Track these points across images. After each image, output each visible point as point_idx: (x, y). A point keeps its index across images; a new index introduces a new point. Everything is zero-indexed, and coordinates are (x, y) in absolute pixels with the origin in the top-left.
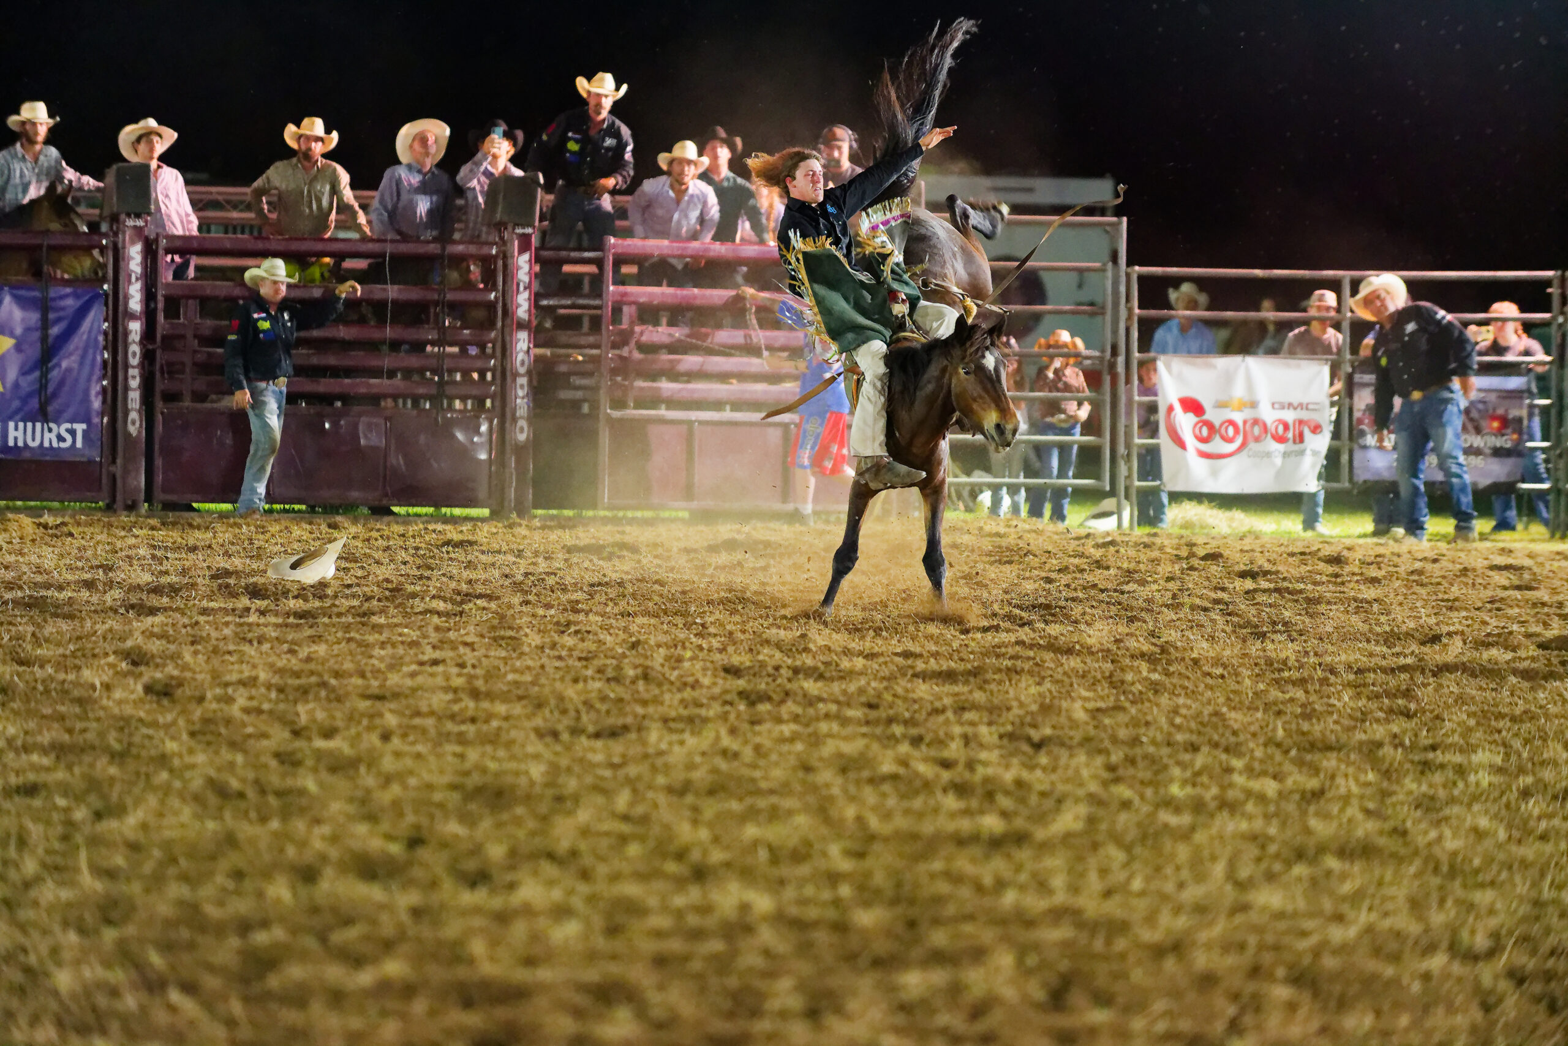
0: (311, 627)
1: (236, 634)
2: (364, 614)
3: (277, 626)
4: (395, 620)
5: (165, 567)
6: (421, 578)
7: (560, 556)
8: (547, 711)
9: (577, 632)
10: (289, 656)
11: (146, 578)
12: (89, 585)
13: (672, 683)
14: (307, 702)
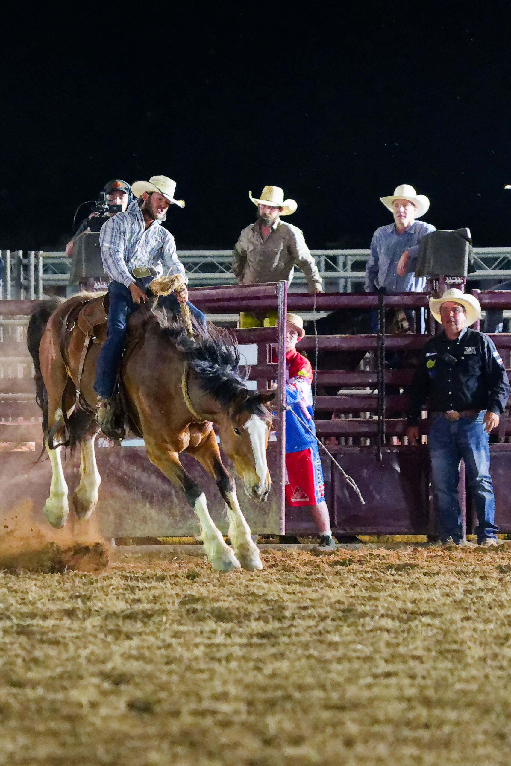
0: (273, 645)
1: (206, 654)
2: (320, 633)
3: (241, 645)
4: (349, 638)
5: (139, 594)
6: (370, 598)
7: (495, 575)
8: (493, 717)
10: (255, 672)
11: (120, 606)
12: (70, 613)
14: (274, 713)
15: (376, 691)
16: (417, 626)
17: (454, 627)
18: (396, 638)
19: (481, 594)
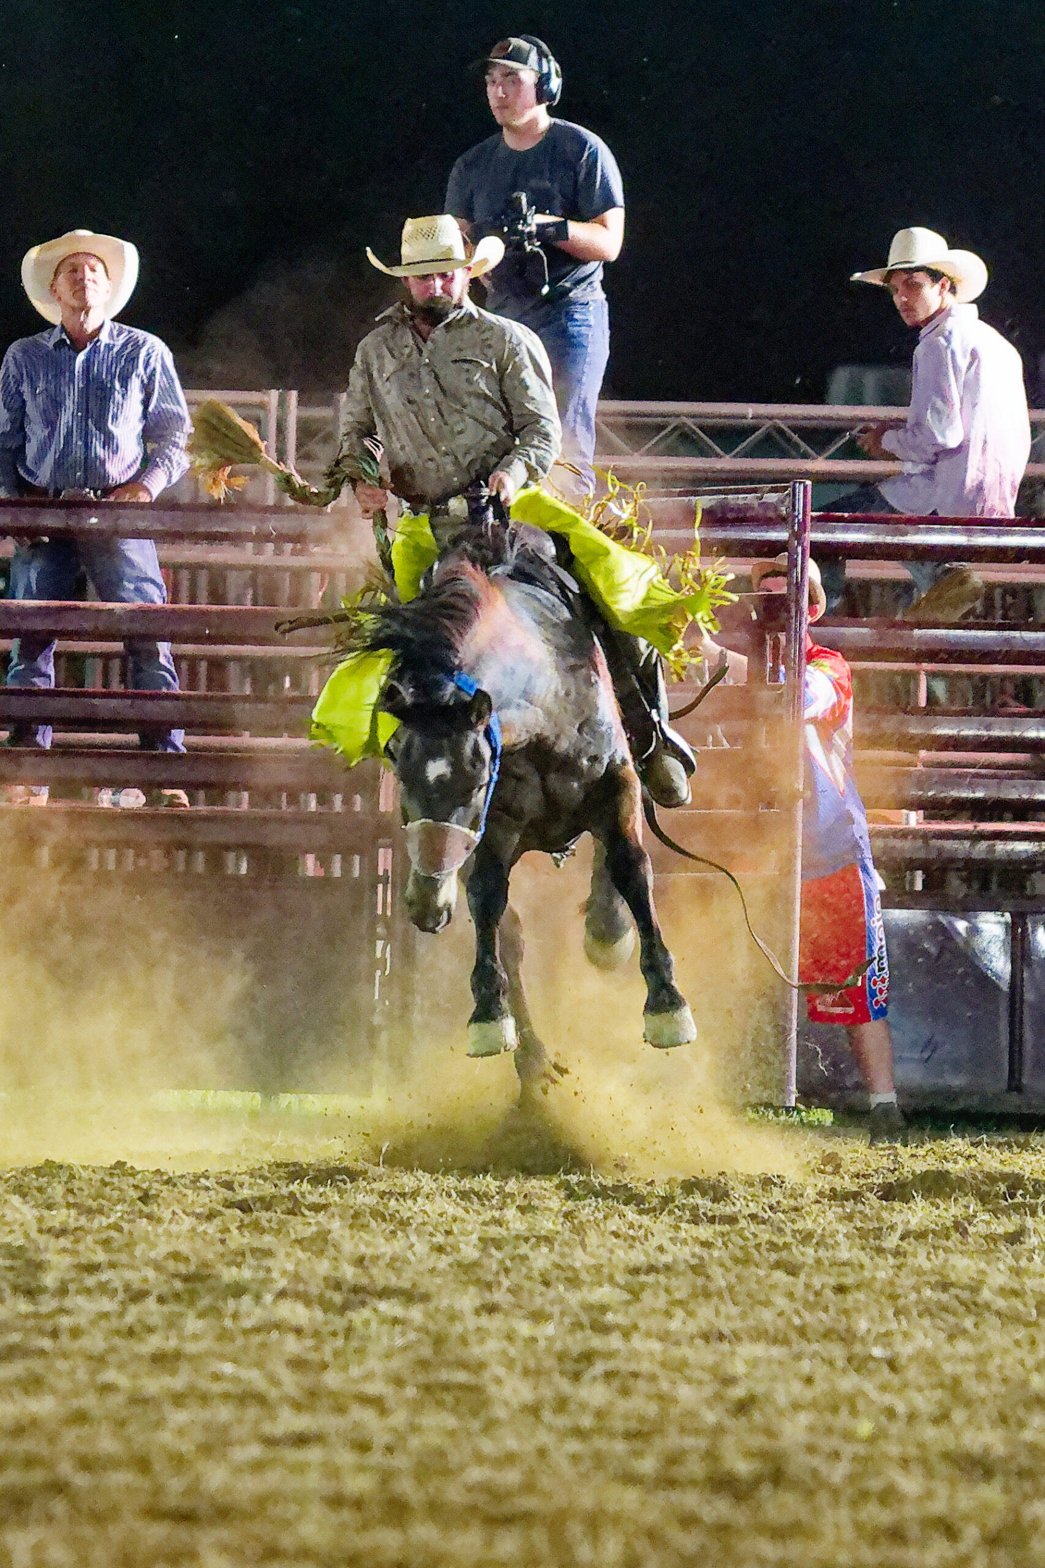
2: (131, 1332)
4: (202, 1345)
9: (609, 1375)
13: (835, 1492)
15: (273, 1478)
16: (367, 1323)
17: (458, 1328)
18: (316, 1349)
19: (524, 1249)
